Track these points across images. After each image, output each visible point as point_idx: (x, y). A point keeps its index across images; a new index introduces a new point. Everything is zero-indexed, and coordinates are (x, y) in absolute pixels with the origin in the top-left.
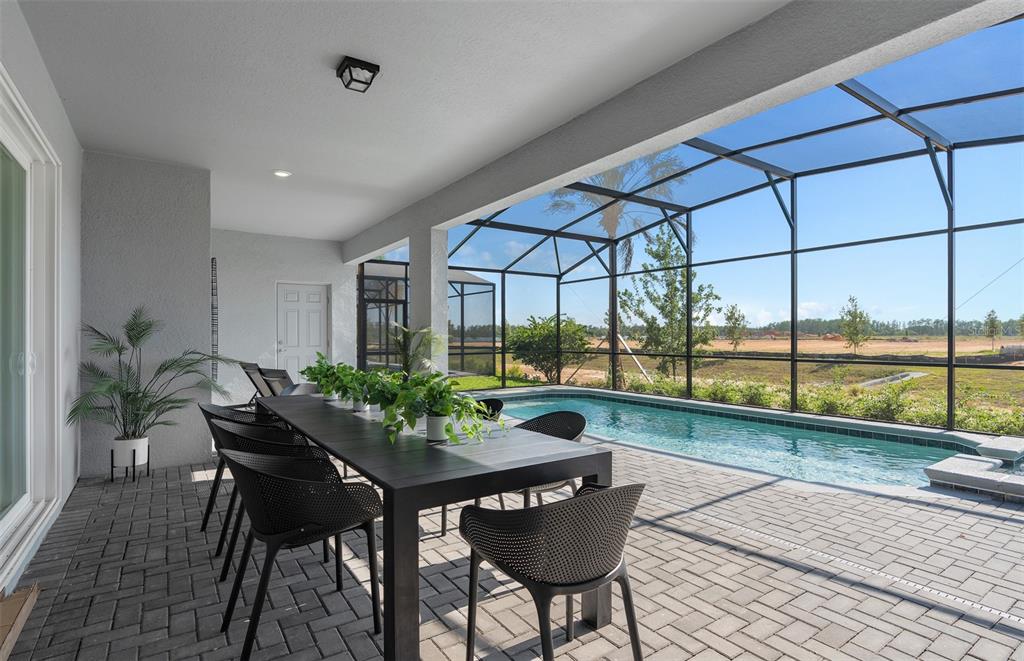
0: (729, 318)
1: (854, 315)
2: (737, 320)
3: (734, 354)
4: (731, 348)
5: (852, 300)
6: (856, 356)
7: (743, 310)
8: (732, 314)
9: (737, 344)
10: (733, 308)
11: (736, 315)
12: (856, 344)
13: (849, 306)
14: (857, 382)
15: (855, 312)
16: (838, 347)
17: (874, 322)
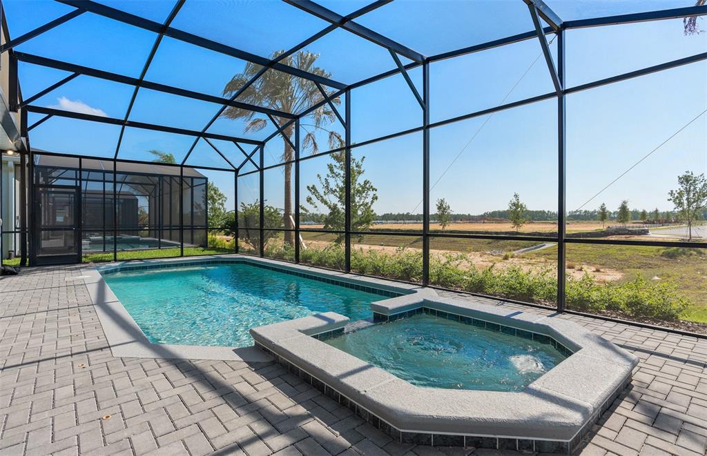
0: (439, 208)
1: (516, 205)
2: (445, 209)
3: (442, 232)
4: (440, 228)
5: (516, 196)
6: (517, 233)
7: (448, 202)
8: (442, 205)
9: (445, 225)
10: (442, 201)
11: (444, 206)
12: (518, 225)
13: (514, 200)
14: (514, 250)
15: (518, 204)
16: (507, 227)
17: (548, 211)
